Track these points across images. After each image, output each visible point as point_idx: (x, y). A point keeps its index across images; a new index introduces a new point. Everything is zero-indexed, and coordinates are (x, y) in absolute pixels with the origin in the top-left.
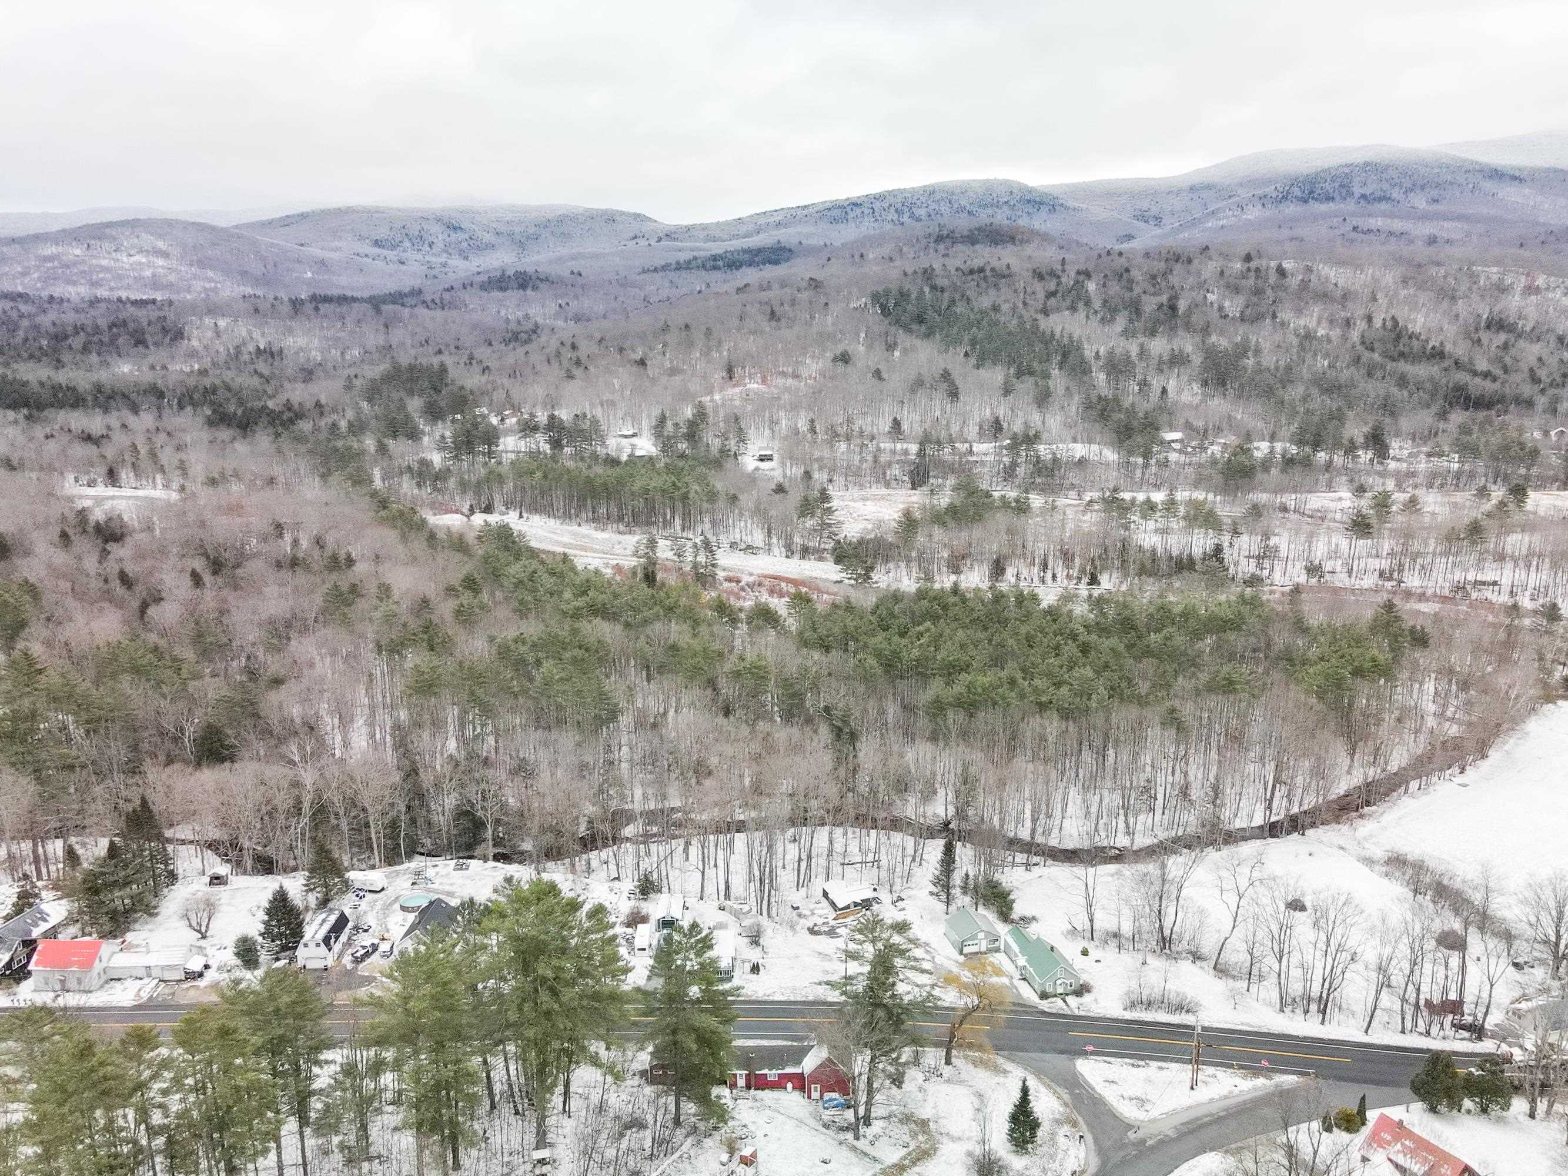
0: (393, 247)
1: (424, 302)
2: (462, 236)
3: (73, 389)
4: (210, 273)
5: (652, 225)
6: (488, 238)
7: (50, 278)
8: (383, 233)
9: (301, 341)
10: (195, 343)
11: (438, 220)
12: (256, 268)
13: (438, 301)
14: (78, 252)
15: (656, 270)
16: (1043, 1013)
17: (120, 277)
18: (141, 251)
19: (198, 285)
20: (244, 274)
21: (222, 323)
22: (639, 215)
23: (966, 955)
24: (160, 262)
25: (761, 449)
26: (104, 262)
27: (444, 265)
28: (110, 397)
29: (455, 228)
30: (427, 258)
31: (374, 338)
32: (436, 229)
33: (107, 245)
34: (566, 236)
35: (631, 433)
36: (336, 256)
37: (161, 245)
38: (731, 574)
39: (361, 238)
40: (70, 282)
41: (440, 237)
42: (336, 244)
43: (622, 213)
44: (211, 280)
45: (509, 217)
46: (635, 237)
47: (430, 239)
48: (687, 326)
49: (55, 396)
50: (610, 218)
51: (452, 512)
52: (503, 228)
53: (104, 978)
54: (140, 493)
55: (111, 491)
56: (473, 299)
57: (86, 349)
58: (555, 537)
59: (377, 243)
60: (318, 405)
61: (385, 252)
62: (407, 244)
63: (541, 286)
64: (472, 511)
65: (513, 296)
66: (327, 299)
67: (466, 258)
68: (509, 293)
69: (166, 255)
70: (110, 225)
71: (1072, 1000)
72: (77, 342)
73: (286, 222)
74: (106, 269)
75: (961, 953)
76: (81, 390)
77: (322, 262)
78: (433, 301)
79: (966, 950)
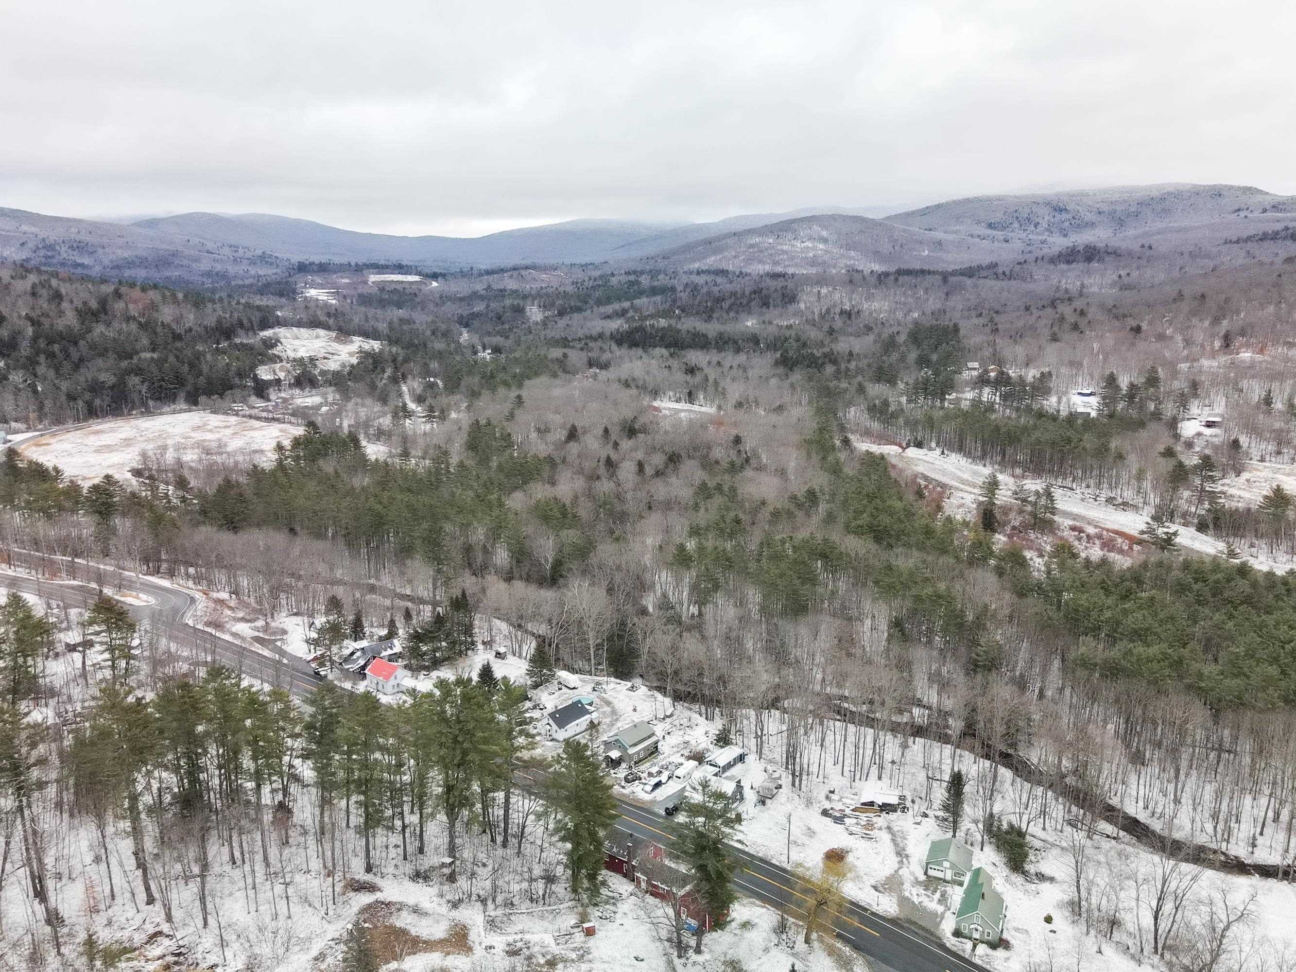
0: (1004, 228)
1: (996, 274)
2: (1064, 216)
3: (705, 336)
4: (852, 253)
5: (1260, 198)
6: (1089, 217)
7: (749, 260)
8: (998, 217)
9: (876, 305)
10: (802, 306)
11: (1048, 204)
12: (886, 247)
13: (1007, 273)
14: (771, 241)
15: (1237, 242)
16: (943, 947)
17: (792, 258)
18: (810, 238)
19: (842, 262)
20: (876, 253)
21: (824, 291)
22: (1249, 189)
23: (928, 877)
24: (821, 246)
25: (1209, 415)
26: (785, 248)
27: (1043, 242)
28: (726, 342)
29: (1061, 210)
30: (1031, 236)
31: (933, 303)
32: (1044, 211)
33: (790, 235)
34: (1166, 211)
35: (1089, 392)
36: (951, 237)
37: (824, 233)
38: (1078, 524)
39: (978, 222)
40: (761, 262)
41: (1046, 218)
42: (958, 227)
43: (1231, 188)
44: (850, 258)
45: (1116, 197)
46: (1239, 210)
47: (1037, 220)
48: (1203, 296)
49: (693, 340)
50: (1217, 193)
51: (896, 444)
52: (1105, 208)
53: (396, 690)
54: (703, 409)
55: (688, 406)
56: (1039, 273)
57: (730, 309)
58: (959, 473)
59: (990, 226)
60: (851, 354)
61: (995, 232)
62: (1016, 225)
63: (1107, 259)
64: (908, 446)
65: (1079, 267)
66: (909, 272)
67: (1065, 236)
68: (1074, 265)
69: (825, 241)
70: (794, 221)
71: (982, 949)
72: (726, 305)
73: (926, 212)
74: (784, 252)
75: (926, 873)
76: (710, 336)
77: (940, 243)
78: (1004, 273)
79: (931, 872)
